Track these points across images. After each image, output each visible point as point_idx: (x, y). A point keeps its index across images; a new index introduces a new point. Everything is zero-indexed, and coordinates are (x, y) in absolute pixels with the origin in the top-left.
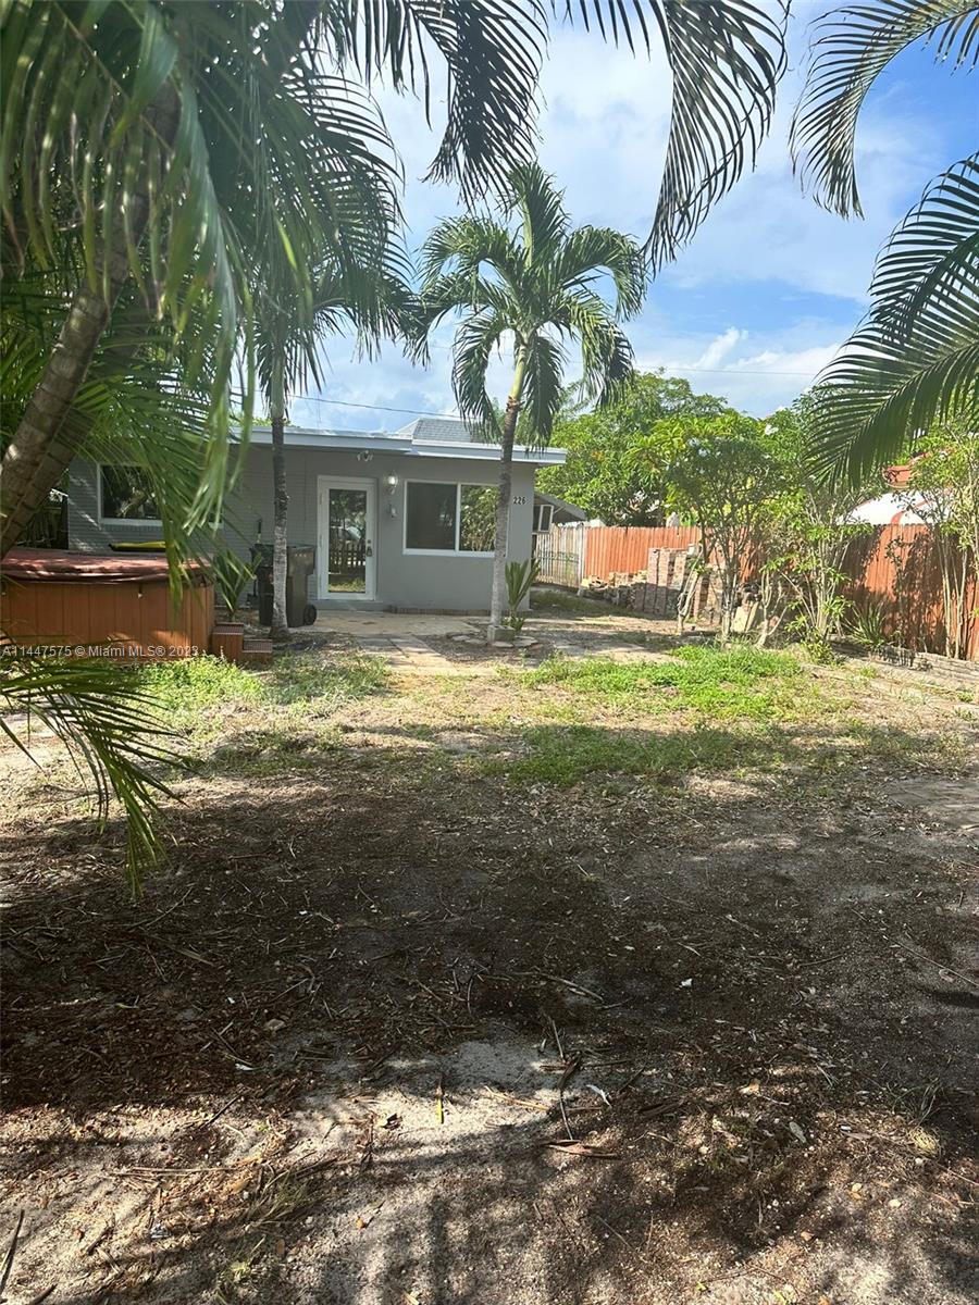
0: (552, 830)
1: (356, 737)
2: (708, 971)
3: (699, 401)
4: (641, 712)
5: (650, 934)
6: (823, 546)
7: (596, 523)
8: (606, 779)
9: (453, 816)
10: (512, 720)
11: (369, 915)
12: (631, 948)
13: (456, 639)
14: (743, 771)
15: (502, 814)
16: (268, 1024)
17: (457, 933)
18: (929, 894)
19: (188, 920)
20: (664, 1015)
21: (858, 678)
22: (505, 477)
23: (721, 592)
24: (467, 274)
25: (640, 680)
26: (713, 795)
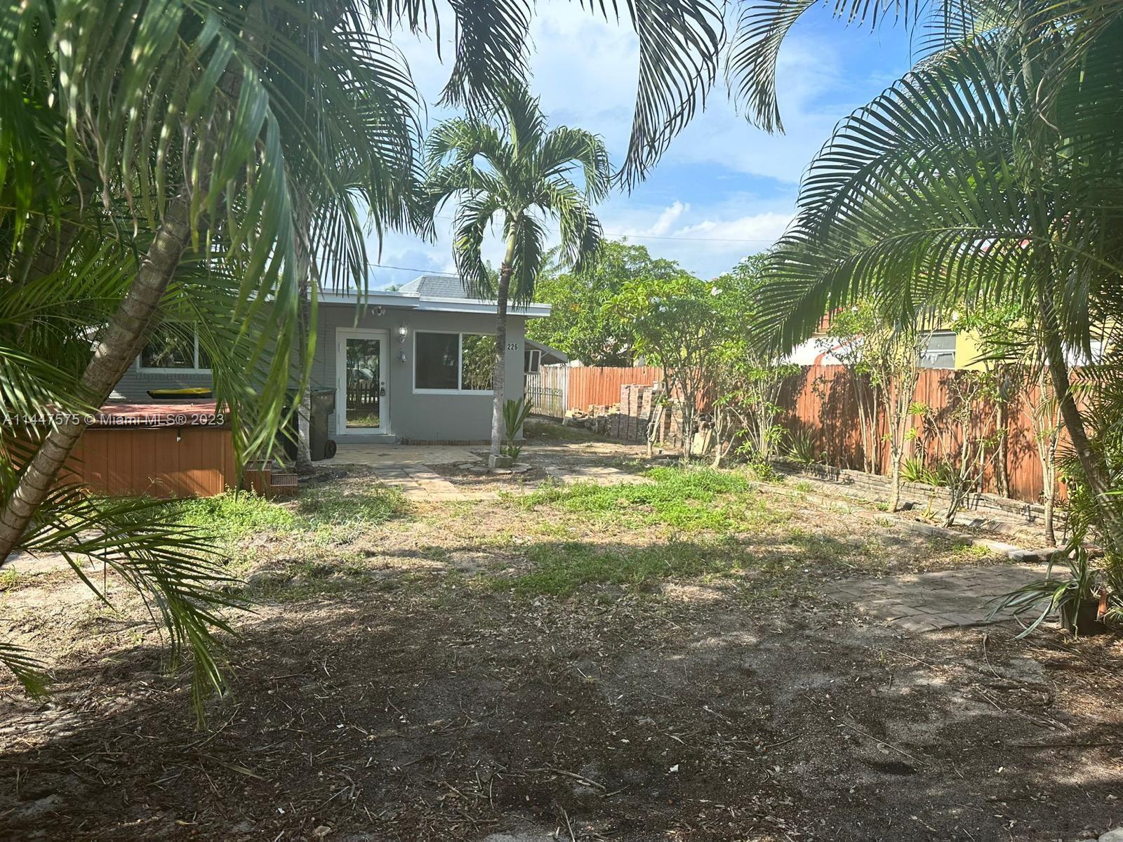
0: (554, 638)
1: (377, 561)
2: (691, 756)
3: (656, 265)
4: (622, 528)
5: (642, 727)
6: (761, 385)
7: (576, 363)
8: (597, 589)
9: (467, 630)
10: (514, 539)
11: (399, 726)
12: (627, 741)
13: (462, 467)
14: (709, 577)
15: (510, 626)
16: (316, 831)
17: (477, 737)
18: (865, 679)
19: (237, 739)
20: (657, 799)
21: (795, 493)
22: (501, 330)
23: (681, 420)
24: (464, 165)
25: (620, 500)
26: (686, 599)
